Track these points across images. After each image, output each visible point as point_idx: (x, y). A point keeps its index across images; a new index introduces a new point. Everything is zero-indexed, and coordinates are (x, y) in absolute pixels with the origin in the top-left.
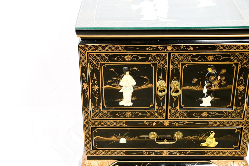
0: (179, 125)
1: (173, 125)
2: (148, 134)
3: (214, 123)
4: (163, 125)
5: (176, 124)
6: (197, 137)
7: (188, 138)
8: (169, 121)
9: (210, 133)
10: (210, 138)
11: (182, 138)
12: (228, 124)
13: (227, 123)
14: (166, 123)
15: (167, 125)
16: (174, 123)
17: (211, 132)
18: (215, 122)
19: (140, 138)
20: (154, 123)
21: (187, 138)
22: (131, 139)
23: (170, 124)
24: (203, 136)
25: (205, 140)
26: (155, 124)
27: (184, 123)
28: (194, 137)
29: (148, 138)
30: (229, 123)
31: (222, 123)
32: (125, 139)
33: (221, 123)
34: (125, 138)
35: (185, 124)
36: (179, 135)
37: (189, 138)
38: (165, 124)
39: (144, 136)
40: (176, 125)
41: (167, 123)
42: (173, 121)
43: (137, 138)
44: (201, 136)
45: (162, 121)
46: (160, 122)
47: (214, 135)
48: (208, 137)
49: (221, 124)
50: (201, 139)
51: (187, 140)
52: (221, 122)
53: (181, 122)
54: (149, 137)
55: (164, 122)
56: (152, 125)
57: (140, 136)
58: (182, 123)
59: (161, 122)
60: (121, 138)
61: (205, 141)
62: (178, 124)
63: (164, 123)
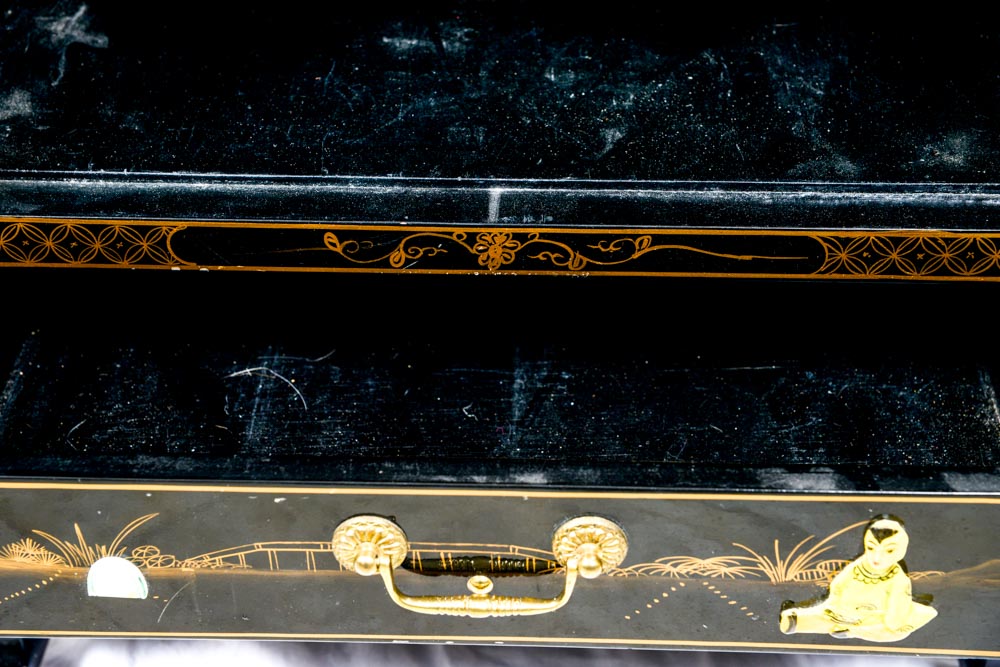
0: (589, 268)
1: (548, 265)
2: (327, 534)
3: (860, 256)
4: (472, 261)
5: (567, 255)
6: (754, 564)
7: (674, 570)
8: (516, 236)
9: (869, 535)
10: (866, 574)
11: (624, 565)
12: (970, 264)
13: (963, 255)
14: (491, 252)
15: (503, 267)
16: (554, 248)
17: (879, 525)
18: (869, 249)
19: (259, 561)
20: (401, 245)
21: (668, 568)
22: (189, 567)
23: (522, 260)
24: (801, 558)
25: (823, 585)
26: (404, 256)
27: (629, 248)
28: (730, 565)
29: (328, 561)
30: (979, 256)
31: (927, 257)
32: (136, 569)
33: (912, 256)
34: (128, 554)
35: (636, 256)
36: (594, 547)
37: (683, 569)
38: (483, 257)
39: (292, 546)
40: (566, 268)
41: (500, 251)
42: (542, 235)
43: (235, 560)
44: (783, 558)
45: (460, 236)
46: (447, 243)
47: (901, 552)
48: (851, 566)
49: (919, 266)
50: (790, 576)
51: (669, 581)
52: (920, 250)
53: (606, 246)
54: (331, 554)
55: (472, 239)
56: (386, 264)
57: (259, 547)
58: (612, 248)
59: (454, 238)
60: (97, 556)
61: (824, 595)
62: (585, 260)
63: (473, 251)
